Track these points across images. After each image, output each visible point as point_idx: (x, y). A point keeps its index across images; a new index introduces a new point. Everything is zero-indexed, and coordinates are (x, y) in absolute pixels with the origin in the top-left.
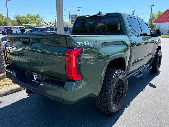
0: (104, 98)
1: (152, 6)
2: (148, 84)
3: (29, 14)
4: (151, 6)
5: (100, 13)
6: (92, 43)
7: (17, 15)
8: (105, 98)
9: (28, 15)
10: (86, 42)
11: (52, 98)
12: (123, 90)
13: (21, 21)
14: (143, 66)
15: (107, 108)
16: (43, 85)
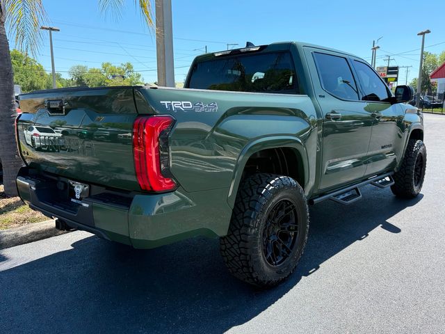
0: (239, 242)
1: (423, 34)
2: (381, 225)
3: (108, 64)
4: (421, 34)
5: (249, 44)
6: (201, 106)
7: (78, 67)
8: (242, 242)
9: (105, 67)
10: (183, 102)
11: (108, 236)
12: (296, 229)
13: (88, 80)
14: (367, 179)
15: (248, 267)
16: (87, 205)
